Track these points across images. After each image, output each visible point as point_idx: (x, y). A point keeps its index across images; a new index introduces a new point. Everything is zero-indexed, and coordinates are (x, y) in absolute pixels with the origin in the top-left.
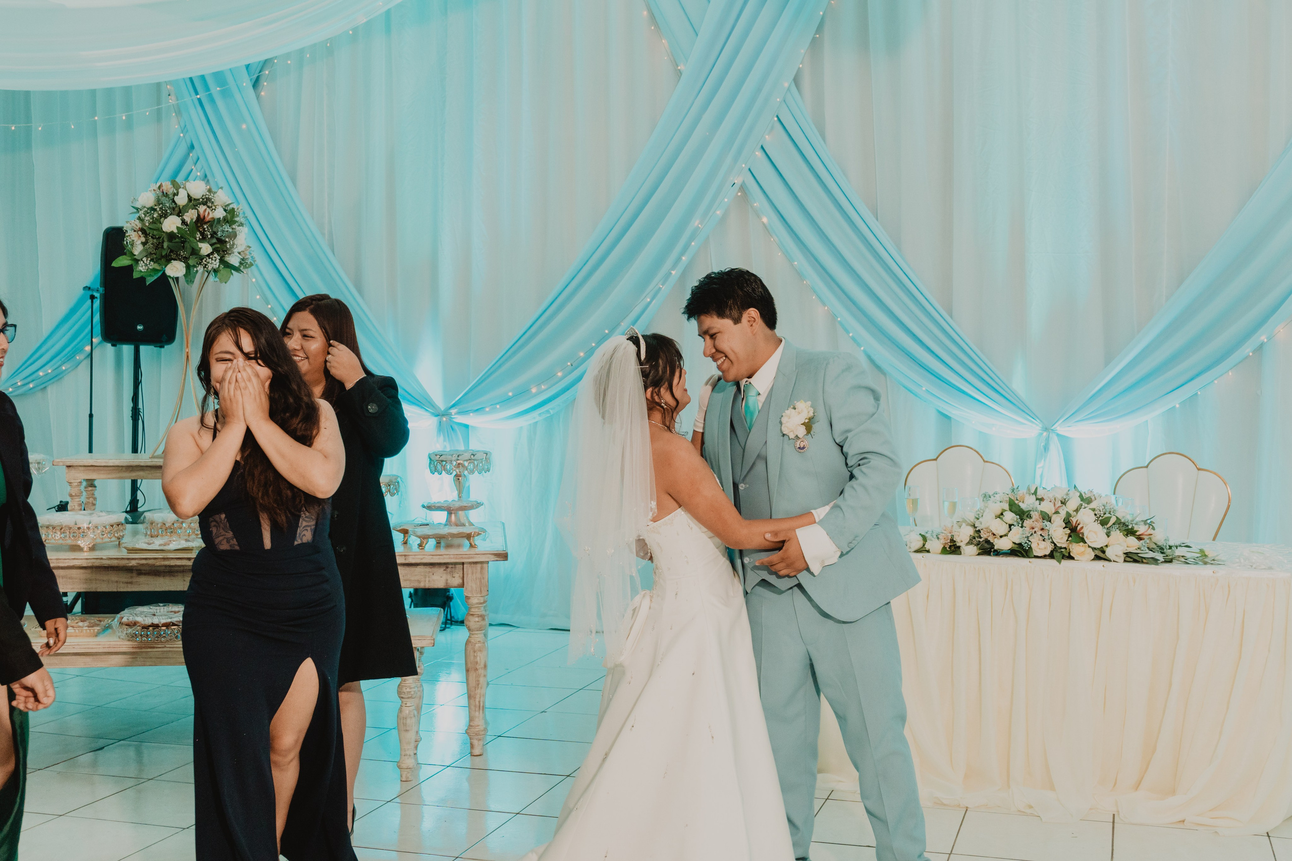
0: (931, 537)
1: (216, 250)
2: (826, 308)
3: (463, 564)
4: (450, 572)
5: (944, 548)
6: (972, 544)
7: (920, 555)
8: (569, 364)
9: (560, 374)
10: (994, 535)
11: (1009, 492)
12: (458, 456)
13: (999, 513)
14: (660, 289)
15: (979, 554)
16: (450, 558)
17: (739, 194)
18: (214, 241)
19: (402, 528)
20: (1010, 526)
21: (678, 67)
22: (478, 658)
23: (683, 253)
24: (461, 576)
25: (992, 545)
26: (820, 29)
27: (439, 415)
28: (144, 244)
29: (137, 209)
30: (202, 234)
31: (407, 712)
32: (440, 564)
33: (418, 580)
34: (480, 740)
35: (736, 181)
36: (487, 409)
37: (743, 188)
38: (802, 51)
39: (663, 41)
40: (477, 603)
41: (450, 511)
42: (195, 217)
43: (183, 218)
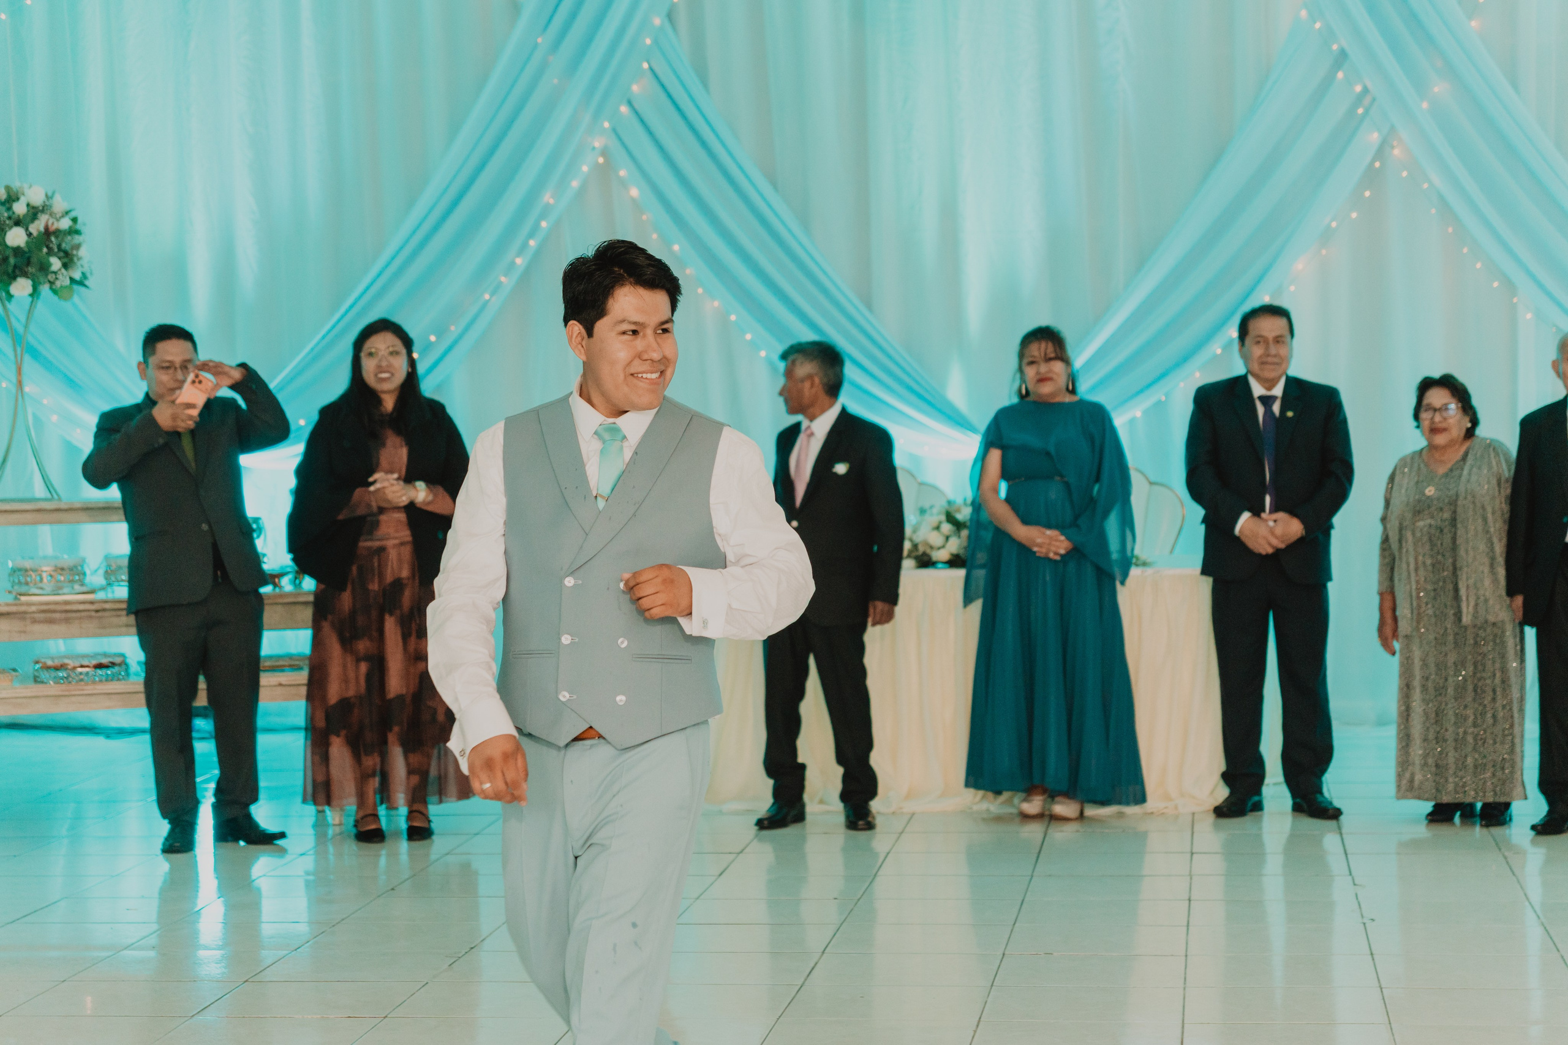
1: (65, 266)
13: (935, 524)
14: (501, 283)
15: (917, 567)
17: (602, 160)
18: (62, 254)
20: (947, 537)
23: (531, 235)
30: (47, 247)
35: (598, 145)
37: (604, 153)
42: (42, 229)
43: (27, 229)
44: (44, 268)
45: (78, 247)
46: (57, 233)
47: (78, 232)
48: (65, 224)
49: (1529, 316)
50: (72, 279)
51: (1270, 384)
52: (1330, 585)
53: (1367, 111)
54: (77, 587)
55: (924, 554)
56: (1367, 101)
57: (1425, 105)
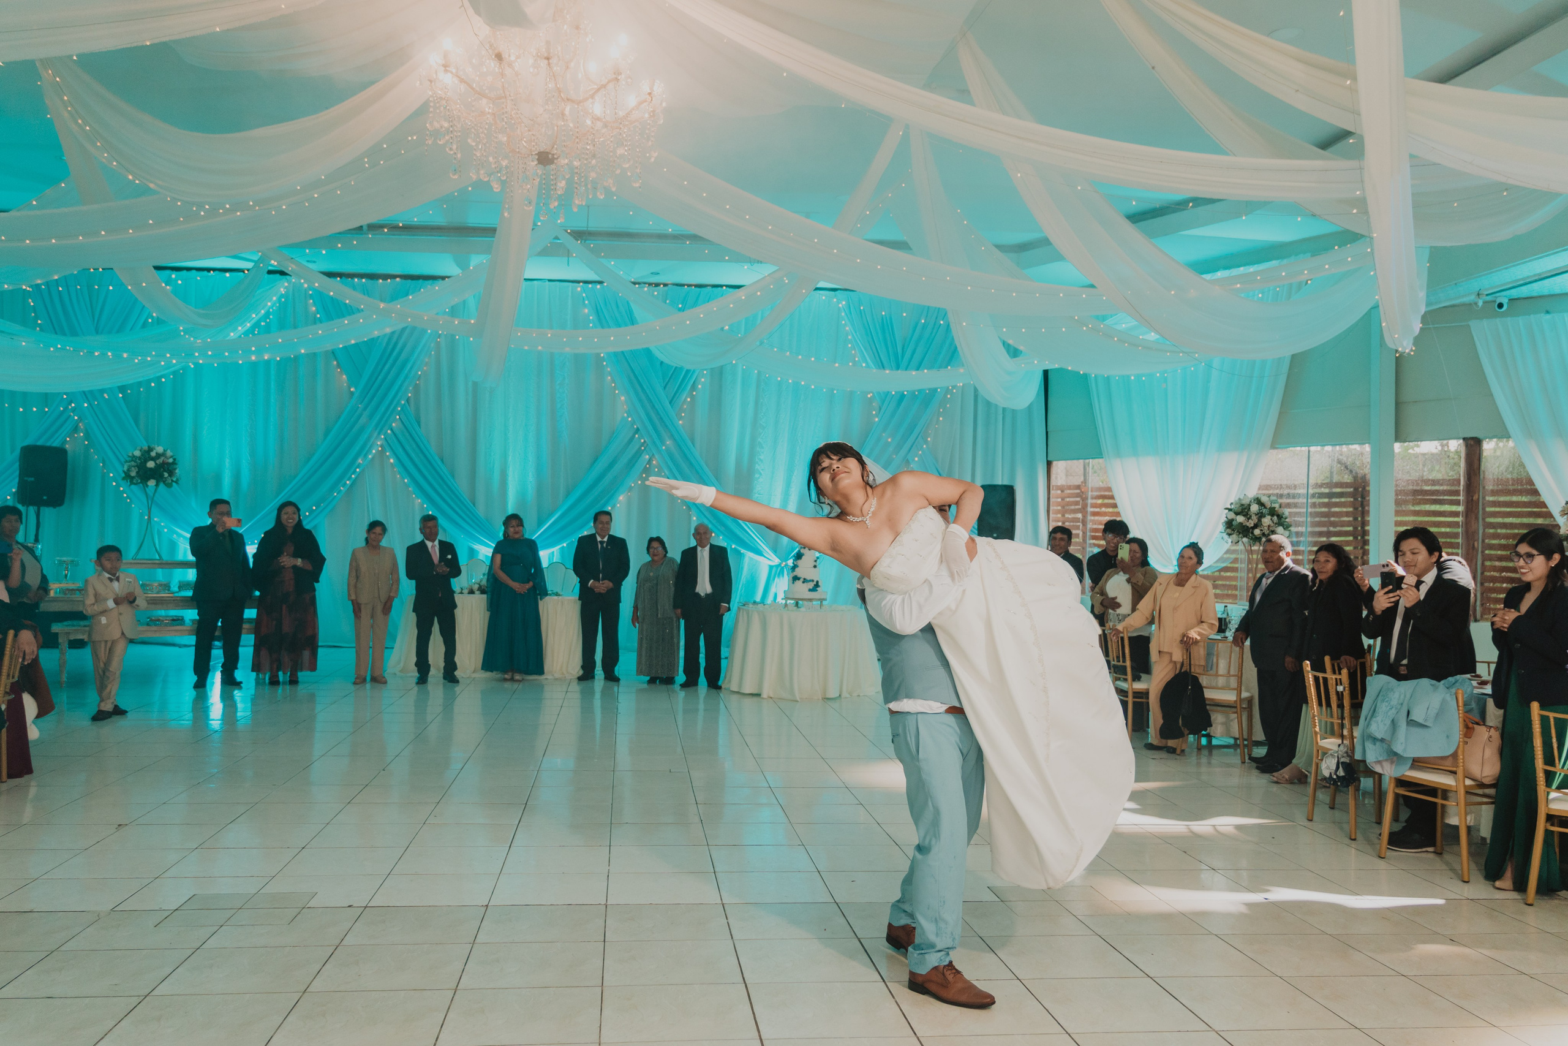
1: (170, 476)
14: (341, 490)
17: (380, 449)
18: (169, 472)
21: (351, 389)
23: (353, 474)
28: (137, 473)
29: (129, 456)
30: (163, 469)
35: (379, 443)
37: (382, 446)
39: (344, 377)
42: (161, 462)
43: (155, 462)
44: (162, 476)
45: (175, 469)
46: (168, 464)
47: (176, 464)
48: (171, 460)
49: (695, 518)
50: (172, 481)
51: (603, 537)
52: (621, 604)
53: (645, 448)
54: (167, 591)
55: (484, 589)
56: (645, 445)
57: (664, 448)
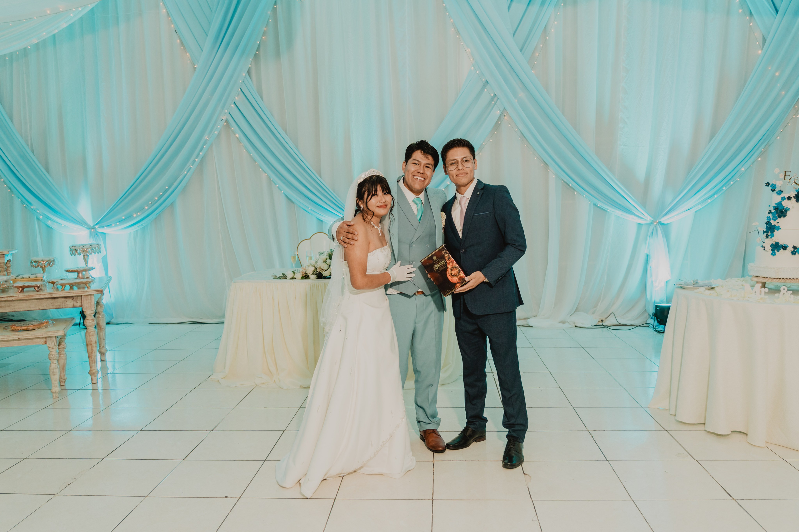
0: (297, 272)
2: (266, 174)
3: (81, 296)
4: (75, 300)
5: (303, 277)
6: (314, 274)
7: (292, 280)
8: (150, 203)
9: (146, 208)
10: (323, 270)
11: (330, 251)
12: (83, 247)
13: (325, 260)
14: (191, 168)
15: (317, 279)
16: (74, 294)
17: (225, 124)
19: (52, 281)
20: (329, 265)
21: (194, 65)
22: (92, 339)
23: (201, 151)
24: (81, 301)
25: (322, 274)
26: (258, 49)
27: (89, 229)
31: (54, 366)
32: (69, 297)
33: (59, 305)
34: (95, 376)
35: (223, 118)
36: (113, 225)
37: (227, 121)
38: (251, 59)
39: (188, 54)
40: (90, 314)
41: (78, 272)
53: (495, 103)
55: (320, 273)
56: (495, 99)
57: (516, 101)
